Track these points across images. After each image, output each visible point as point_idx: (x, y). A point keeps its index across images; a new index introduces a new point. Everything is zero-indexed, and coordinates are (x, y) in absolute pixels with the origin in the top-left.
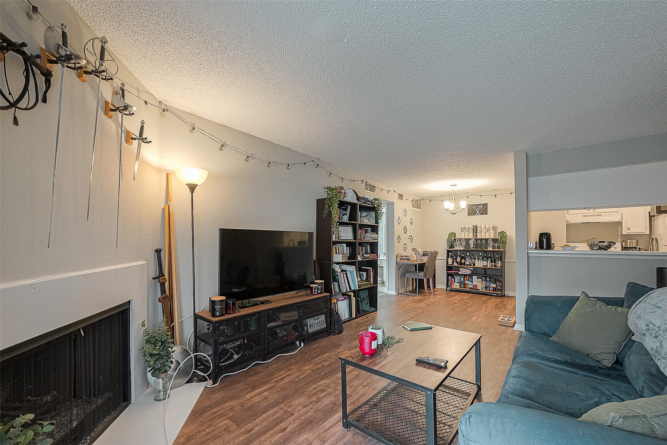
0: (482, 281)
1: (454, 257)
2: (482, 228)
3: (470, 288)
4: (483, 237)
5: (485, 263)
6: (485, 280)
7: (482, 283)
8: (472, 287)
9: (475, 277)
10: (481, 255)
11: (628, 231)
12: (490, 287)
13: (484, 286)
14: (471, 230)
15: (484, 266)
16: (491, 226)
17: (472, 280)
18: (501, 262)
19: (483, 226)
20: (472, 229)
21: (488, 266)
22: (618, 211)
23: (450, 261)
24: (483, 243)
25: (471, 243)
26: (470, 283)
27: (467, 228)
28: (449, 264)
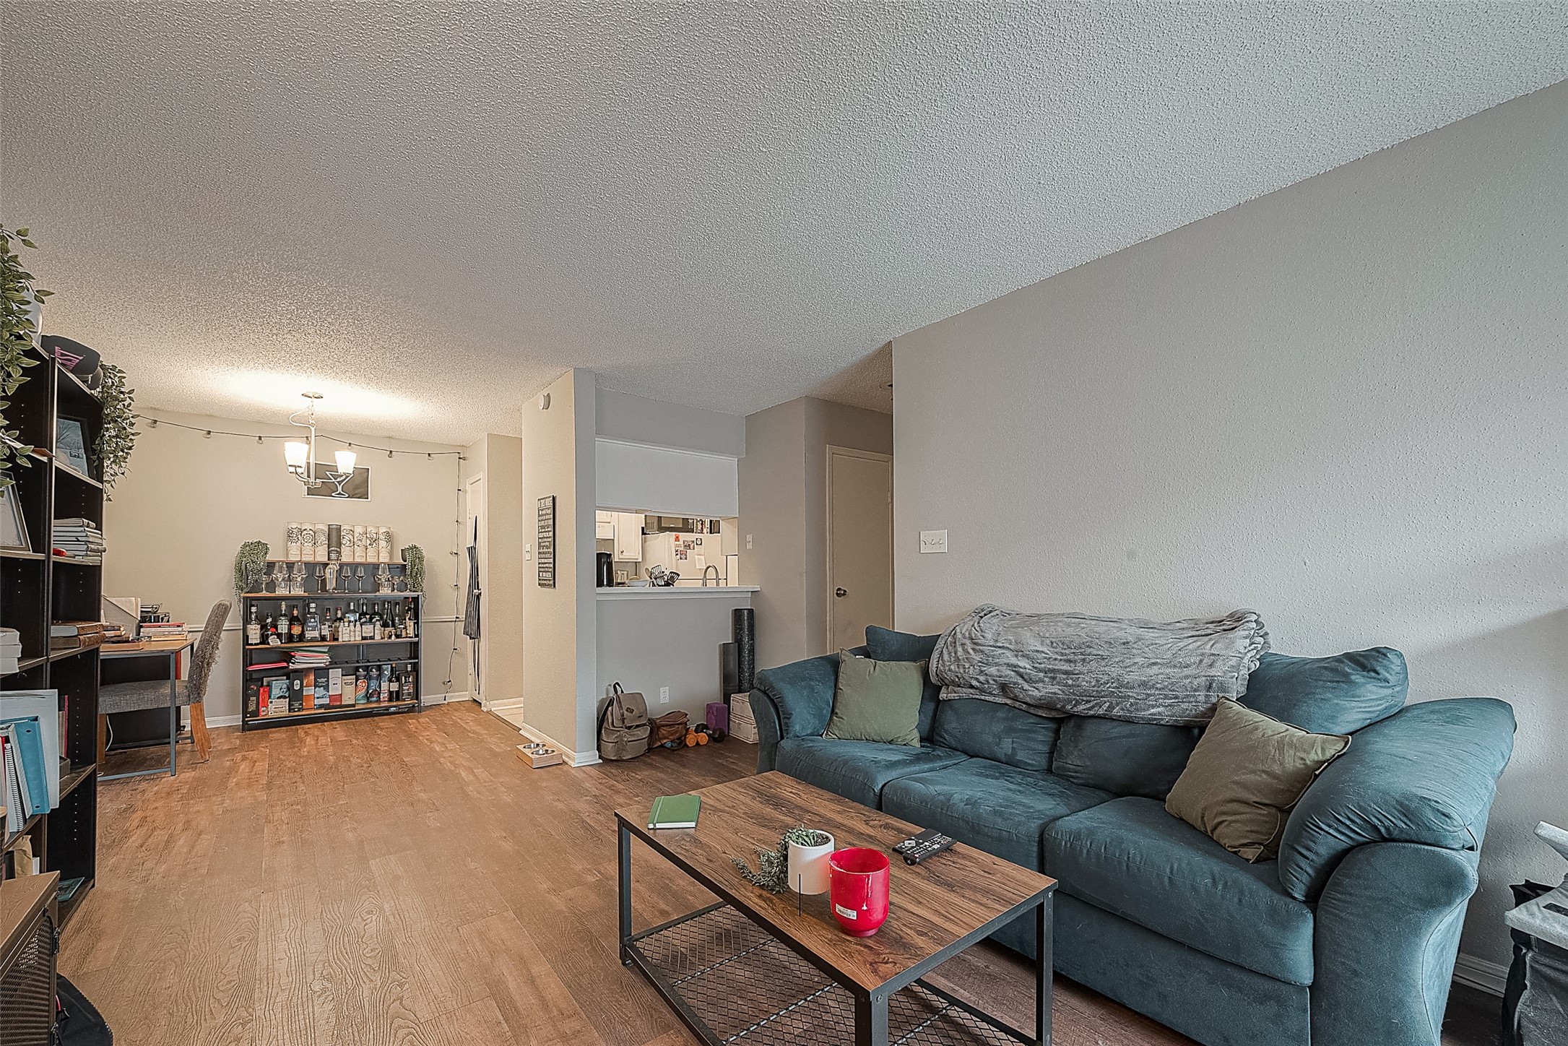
0: (357, 680)
1: (269, 620)
2: (356, 535)
3: (320, 705)
4: (358, 560)
5: (368, 630)
6: (366, 675)
7: (356, 685)
8: (326, 701)
9: (335, 674)
10: (352, 608)
11: (621, 557)
12: (379, 693)
13: (362, 692)
14: (323, 539)
15: (364, 638)
16: (383, 530)
17: (328, 681)
18: (415, 623)
19: (359, 530)
20: (327, 535)
21: (378, 637)
22: (609, 521)
23: (254, 632)
24: (360, 577)
25: (330, 574)
26: (321, 691)
27: (311, 532)
28: (251, 645)
